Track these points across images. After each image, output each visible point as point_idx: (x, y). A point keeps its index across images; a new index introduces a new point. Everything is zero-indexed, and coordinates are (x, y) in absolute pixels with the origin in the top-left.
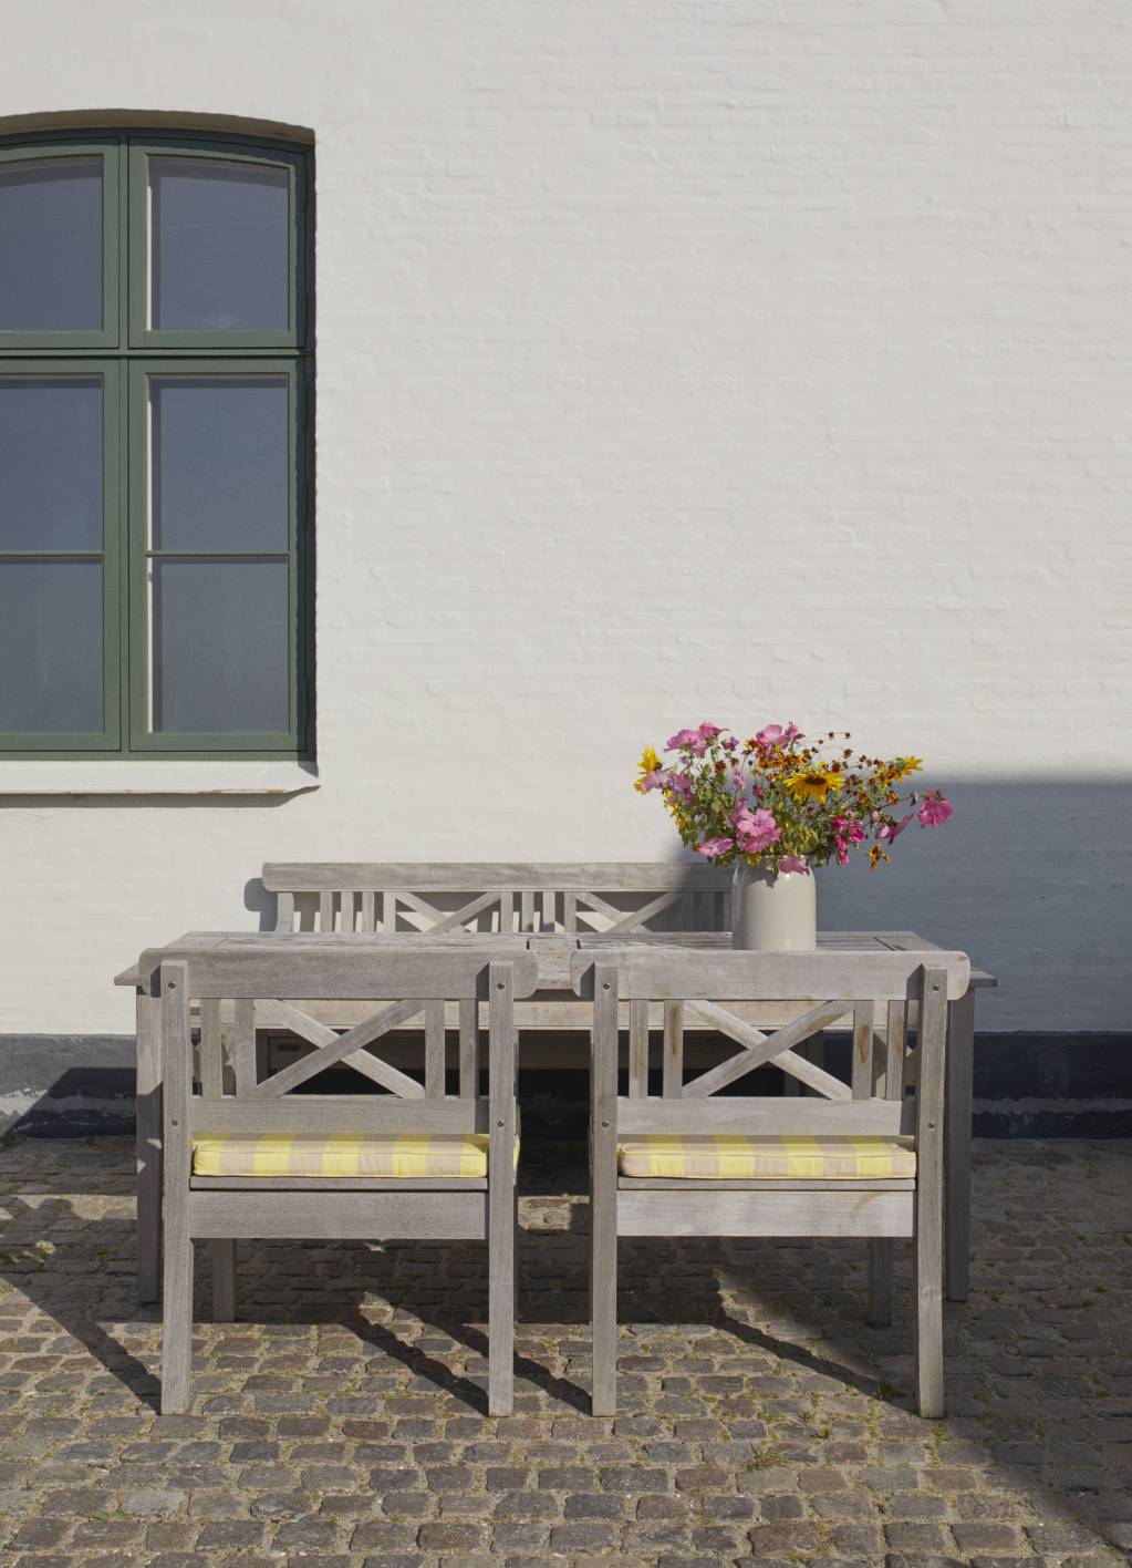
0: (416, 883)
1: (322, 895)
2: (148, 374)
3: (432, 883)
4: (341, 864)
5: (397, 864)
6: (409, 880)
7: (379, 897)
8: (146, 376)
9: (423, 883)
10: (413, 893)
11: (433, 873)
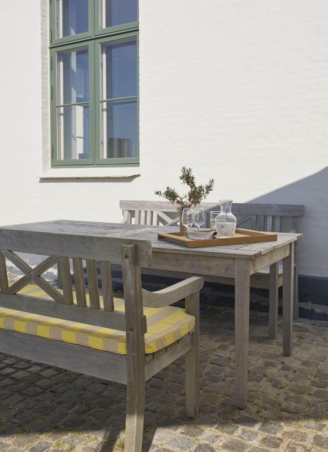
0: (163, 208)
1: (136, 211)
2: (100, 43)
3: (168, 208)
4: (141, 201)
5: (158, 202)
6: (161, 207)
7: (152, 212)
8: (99, 44)
9: (165, 208)
10: (162, 212)
11: (168, 205)
